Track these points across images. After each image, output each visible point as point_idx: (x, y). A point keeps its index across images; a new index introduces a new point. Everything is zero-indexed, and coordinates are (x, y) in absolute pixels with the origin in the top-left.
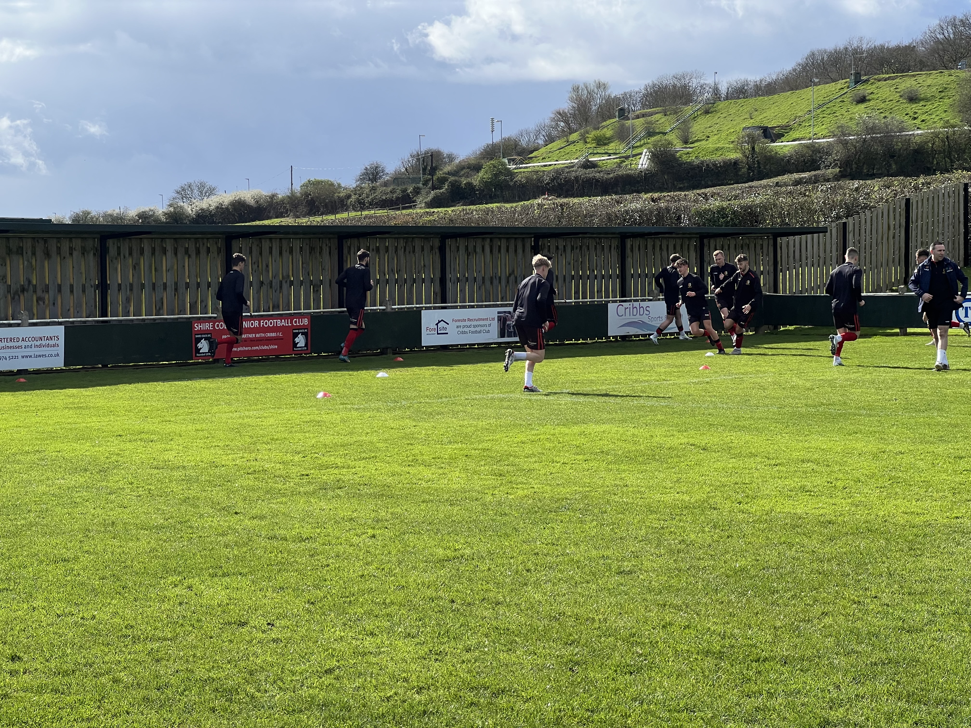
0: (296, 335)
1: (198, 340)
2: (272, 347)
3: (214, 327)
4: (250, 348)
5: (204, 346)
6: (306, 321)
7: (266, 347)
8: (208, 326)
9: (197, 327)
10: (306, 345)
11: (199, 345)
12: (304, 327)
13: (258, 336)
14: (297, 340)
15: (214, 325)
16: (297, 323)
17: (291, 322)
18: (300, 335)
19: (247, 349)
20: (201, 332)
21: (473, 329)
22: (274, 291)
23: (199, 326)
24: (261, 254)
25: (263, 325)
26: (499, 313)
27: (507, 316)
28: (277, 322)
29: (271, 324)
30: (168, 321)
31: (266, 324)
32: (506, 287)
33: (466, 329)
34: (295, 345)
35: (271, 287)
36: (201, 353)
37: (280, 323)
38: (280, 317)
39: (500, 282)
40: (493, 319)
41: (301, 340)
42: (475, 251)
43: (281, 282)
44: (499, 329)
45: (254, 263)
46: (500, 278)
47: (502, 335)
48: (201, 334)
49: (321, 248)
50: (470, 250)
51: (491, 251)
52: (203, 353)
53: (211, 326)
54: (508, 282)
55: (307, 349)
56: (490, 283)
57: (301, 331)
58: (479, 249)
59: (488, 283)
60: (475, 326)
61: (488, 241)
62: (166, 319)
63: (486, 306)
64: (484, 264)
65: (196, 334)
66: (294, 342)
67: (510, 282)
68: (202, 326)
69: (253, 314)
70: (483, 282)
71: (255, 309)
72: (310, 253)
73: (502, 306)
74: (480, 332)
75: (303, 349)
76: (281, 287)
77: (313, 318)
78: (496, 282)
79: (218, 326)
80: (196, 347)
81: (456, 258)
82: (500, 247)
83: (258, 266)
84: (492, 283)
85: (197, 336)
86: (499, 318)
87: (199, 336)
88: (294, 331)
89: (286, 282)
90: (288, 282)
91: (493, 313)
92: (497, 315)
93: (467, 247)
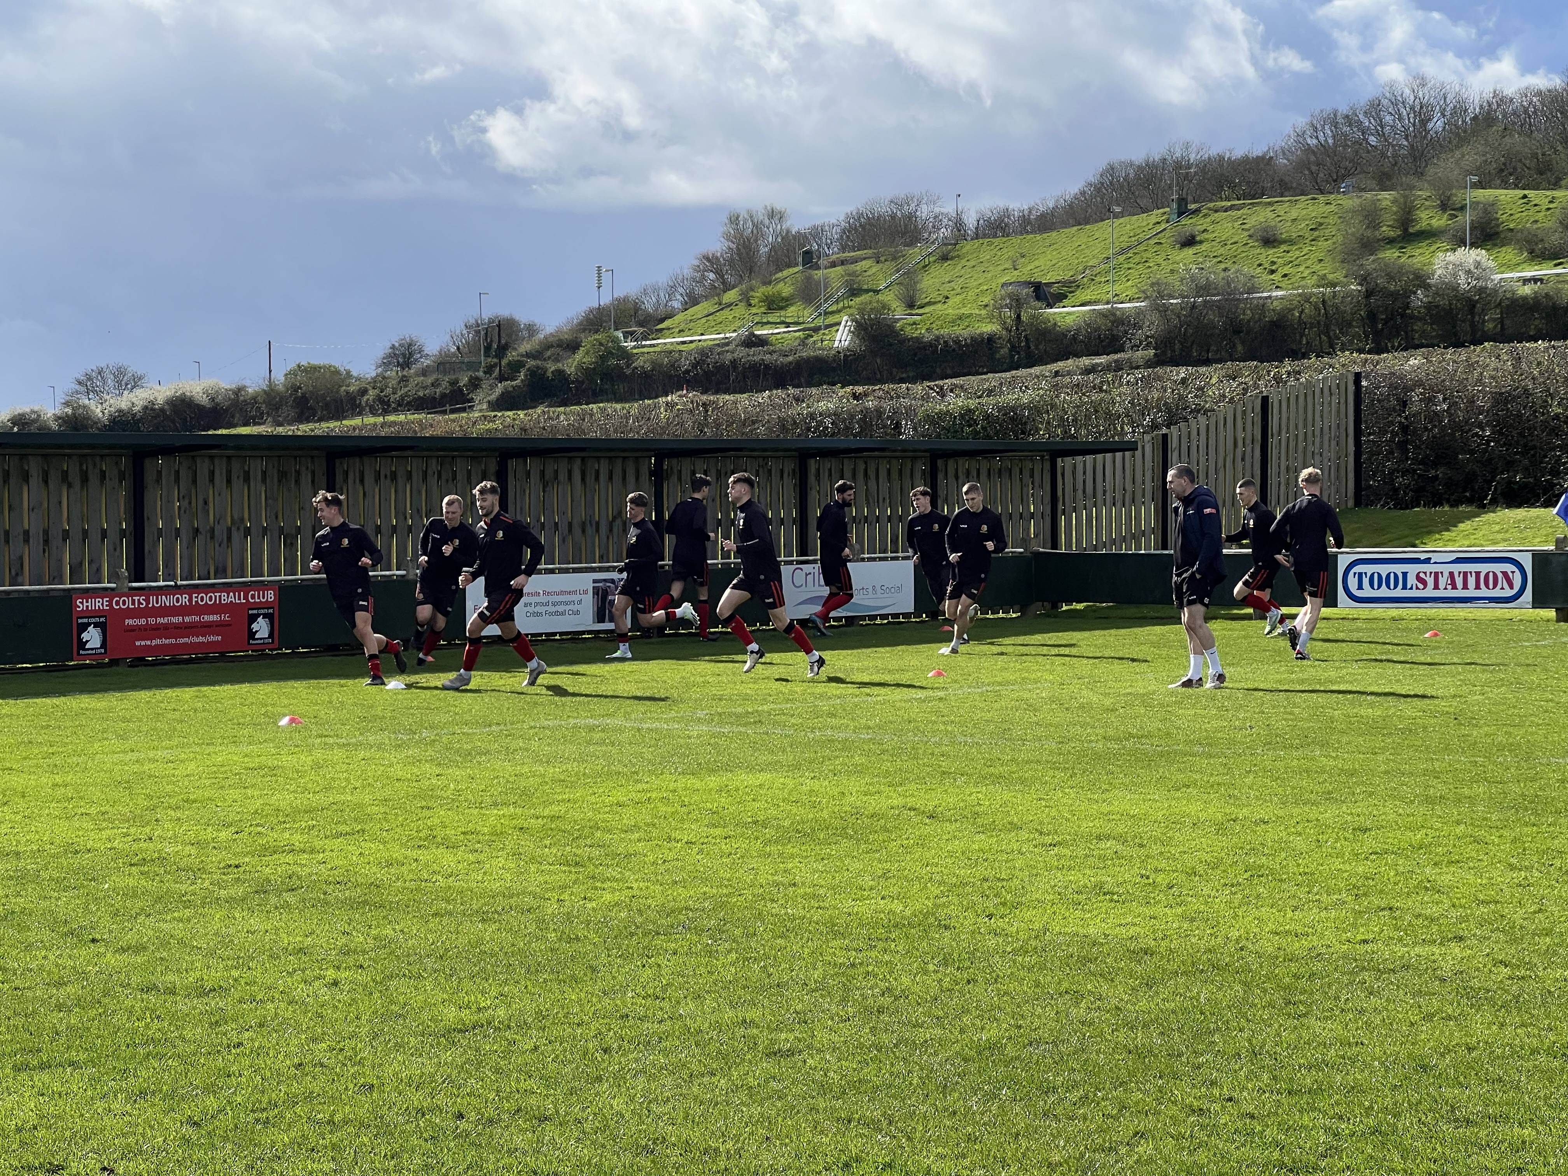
0: (253, 619)
1: (84, 628)
2: (212, 638)
3: (110, 605)
4: (173, 641)
5: (93, 637)
6: (270, 596)
7: (201, 639)
8: (100, 604)
9: (81, 605)
10: (271, 635)
11: (85, 636)
12: (267, 605)
13: (187, 619)
14: (255, 627)
15: (110, 602)
16: (255, 597)
17: (246, 598)
18: (260, 619)
19: (167, 641)
20: (88, 614)
21: (551, 609)
22: (217, 545)
23: (85, 604)
24: (194, 482)
25: (197, 602)
26: (595, 581)
27: (609, 587)
28: (220, 596)
29: (211, 600)
30: (32, 595)
31: (202, 600)
32: (608, 538)
33: (539, 609)
34: (252, 634)
35: (212, 538)
36: (89, 649)
37: (226, 598)
38: (228, 588)
39: (597, 531)
40: (586, 592)
41: (262, 628)
42: (556, 478)
43: (229, 530)
44: (596, 609)
45: (183, 497)
46: (598, 523)
47: (600, 619)
48: (88, 617)
49: (298, 473)
50: (547, 477)
51: (583, 479)
52: (92, 649)
53: (105, 603)
54: (611, 530)
55: (273, 642)
56: (580, 532)
57: (262, 611)
58: (563, 476)
59: (577, 531)
60: (554, 604)
61: (578, 462)
62: (28, 592)
63: (575, 570)
64: (572, 501)
65: (78, 618)
66: (250, 630)
67: (615, 530)
68: (89, 604)
69: (179, 583)
70: (570, 531)
71: (184, 576)
72: (280, 481)
73: (601, 570)
74: (563, 614)
75: (266, 641)
76: (229, 539)
77: (283, 589)
78: (590, 530)
79: (117, 603)
80: (80, 640)
81: (524, 491)
82: (597, 472)
83: (190, 503)
84: (583, 531)
85: (80, 621)
86: (596, 591)
87: (85, 620)
88: (250, 612)
89: (238, 529)
90: (242, 529)
91: (586, 581)
92: (592, 585)
93: (543, 473)
